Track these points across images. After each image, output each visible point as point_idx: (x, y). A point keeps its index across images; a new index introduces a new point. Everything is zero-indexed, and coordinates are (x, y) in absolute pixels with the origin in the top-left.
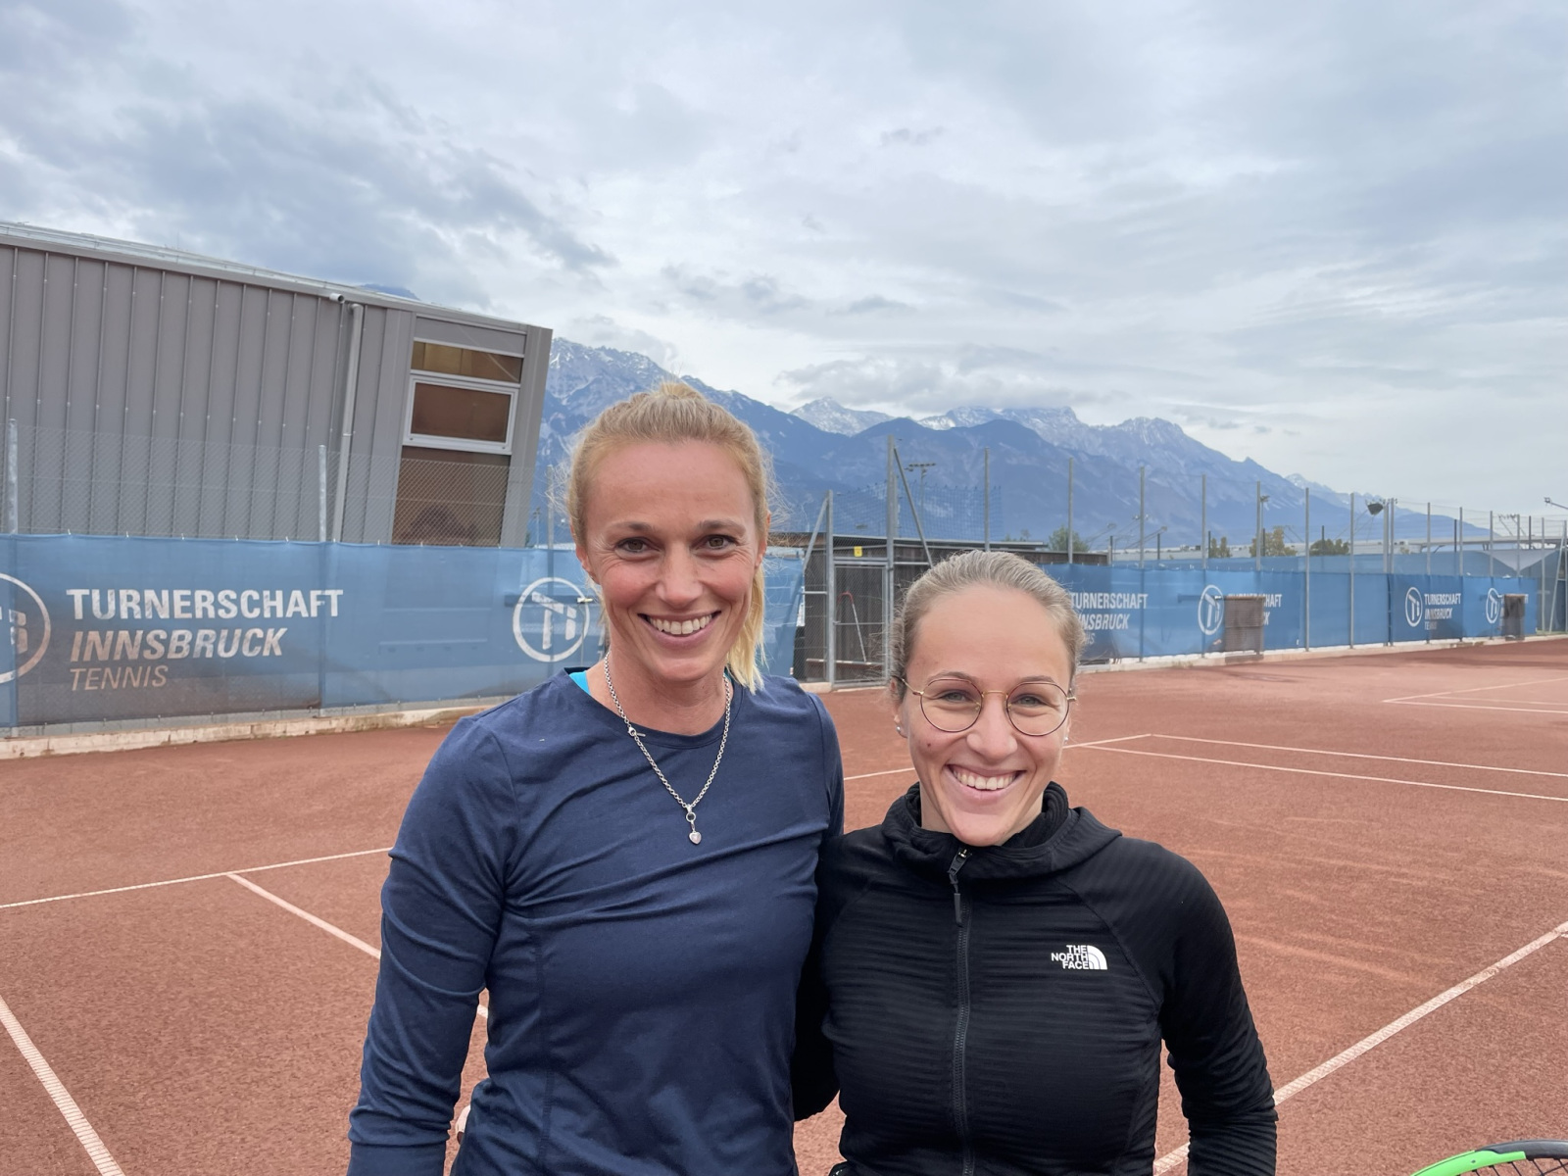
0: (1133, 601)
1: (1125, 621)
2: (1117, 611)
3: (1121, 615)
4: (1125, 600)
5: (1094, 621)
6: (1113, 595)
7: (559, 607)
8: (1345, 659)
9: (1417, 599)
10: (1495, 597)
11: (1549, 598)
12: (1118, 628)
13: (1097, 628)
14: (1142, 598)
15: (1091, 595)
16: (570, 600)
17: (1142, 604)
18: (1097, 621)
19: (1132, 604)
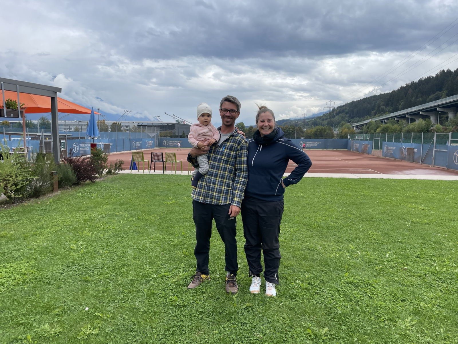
1: (88, 149)
8: (123, 153)
9: (134, 143)
11: (157, 141)
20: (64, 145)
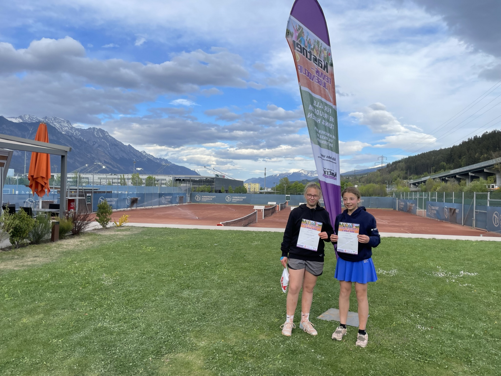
0: (116, 199)
2: (113, 201)
6: (113, 198)
7: (31, 203)
8: (151, 209)
11: (188, 196)
12: (113, 204)
15: (109, 198)
16: (32, 202)
18: (110, 203)
20: (90, 199)
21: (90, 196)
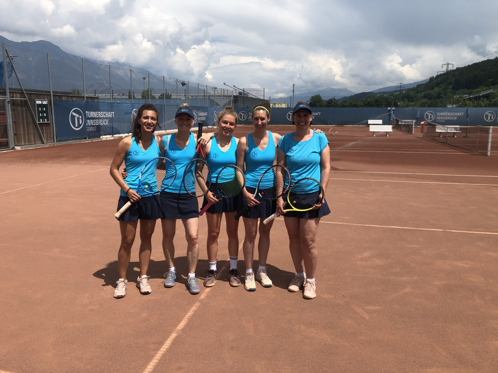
0: (109, 115)
1: (107, 122)
3: (105, 120)
4: (106, 114)
5: (96, 122)
6: (102, 112)
9: (196, 114)
10: (216, 113)
12: (105, 124)
13: (97, 125)
14: (112, 113)
15: (94, 112)
17: (112, 116)
18: (97, 122)
19: (109, 116)
20: (45, 112)
21: (45, 106)
